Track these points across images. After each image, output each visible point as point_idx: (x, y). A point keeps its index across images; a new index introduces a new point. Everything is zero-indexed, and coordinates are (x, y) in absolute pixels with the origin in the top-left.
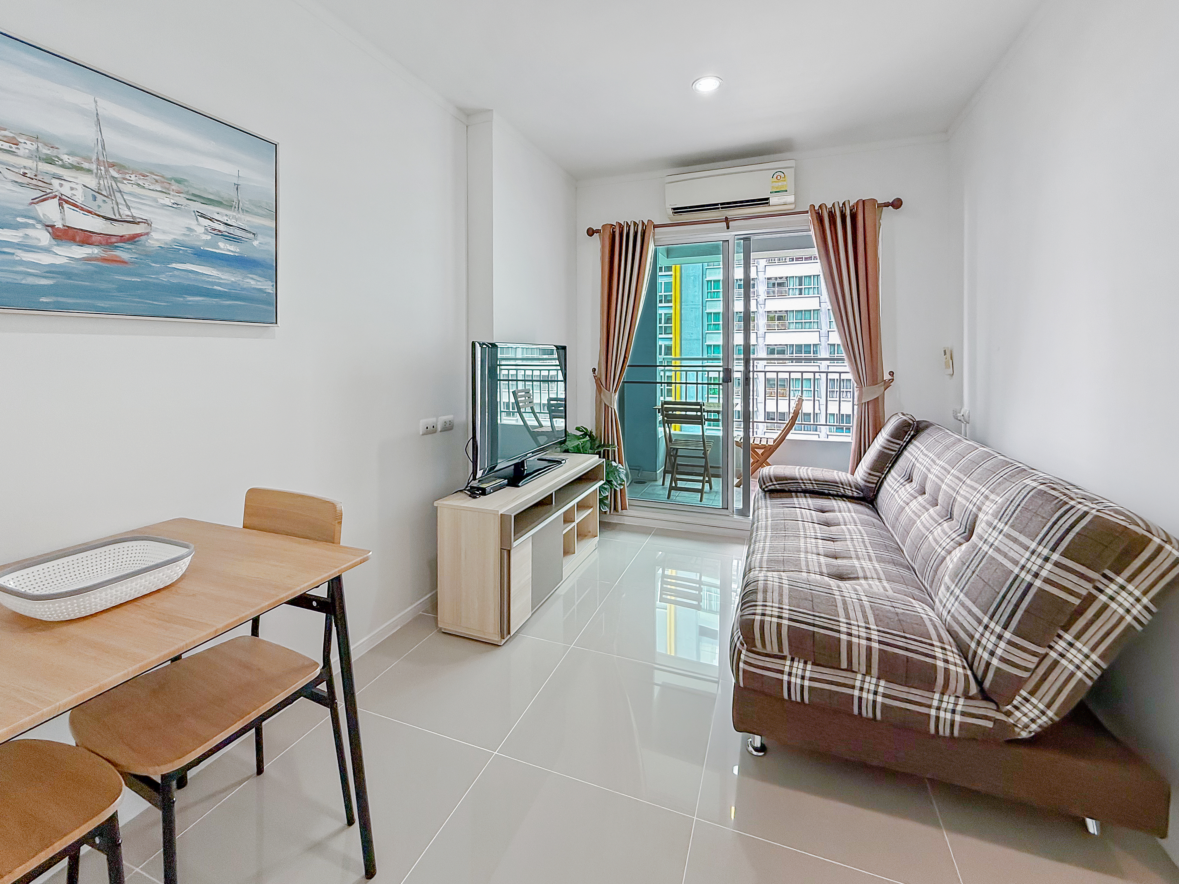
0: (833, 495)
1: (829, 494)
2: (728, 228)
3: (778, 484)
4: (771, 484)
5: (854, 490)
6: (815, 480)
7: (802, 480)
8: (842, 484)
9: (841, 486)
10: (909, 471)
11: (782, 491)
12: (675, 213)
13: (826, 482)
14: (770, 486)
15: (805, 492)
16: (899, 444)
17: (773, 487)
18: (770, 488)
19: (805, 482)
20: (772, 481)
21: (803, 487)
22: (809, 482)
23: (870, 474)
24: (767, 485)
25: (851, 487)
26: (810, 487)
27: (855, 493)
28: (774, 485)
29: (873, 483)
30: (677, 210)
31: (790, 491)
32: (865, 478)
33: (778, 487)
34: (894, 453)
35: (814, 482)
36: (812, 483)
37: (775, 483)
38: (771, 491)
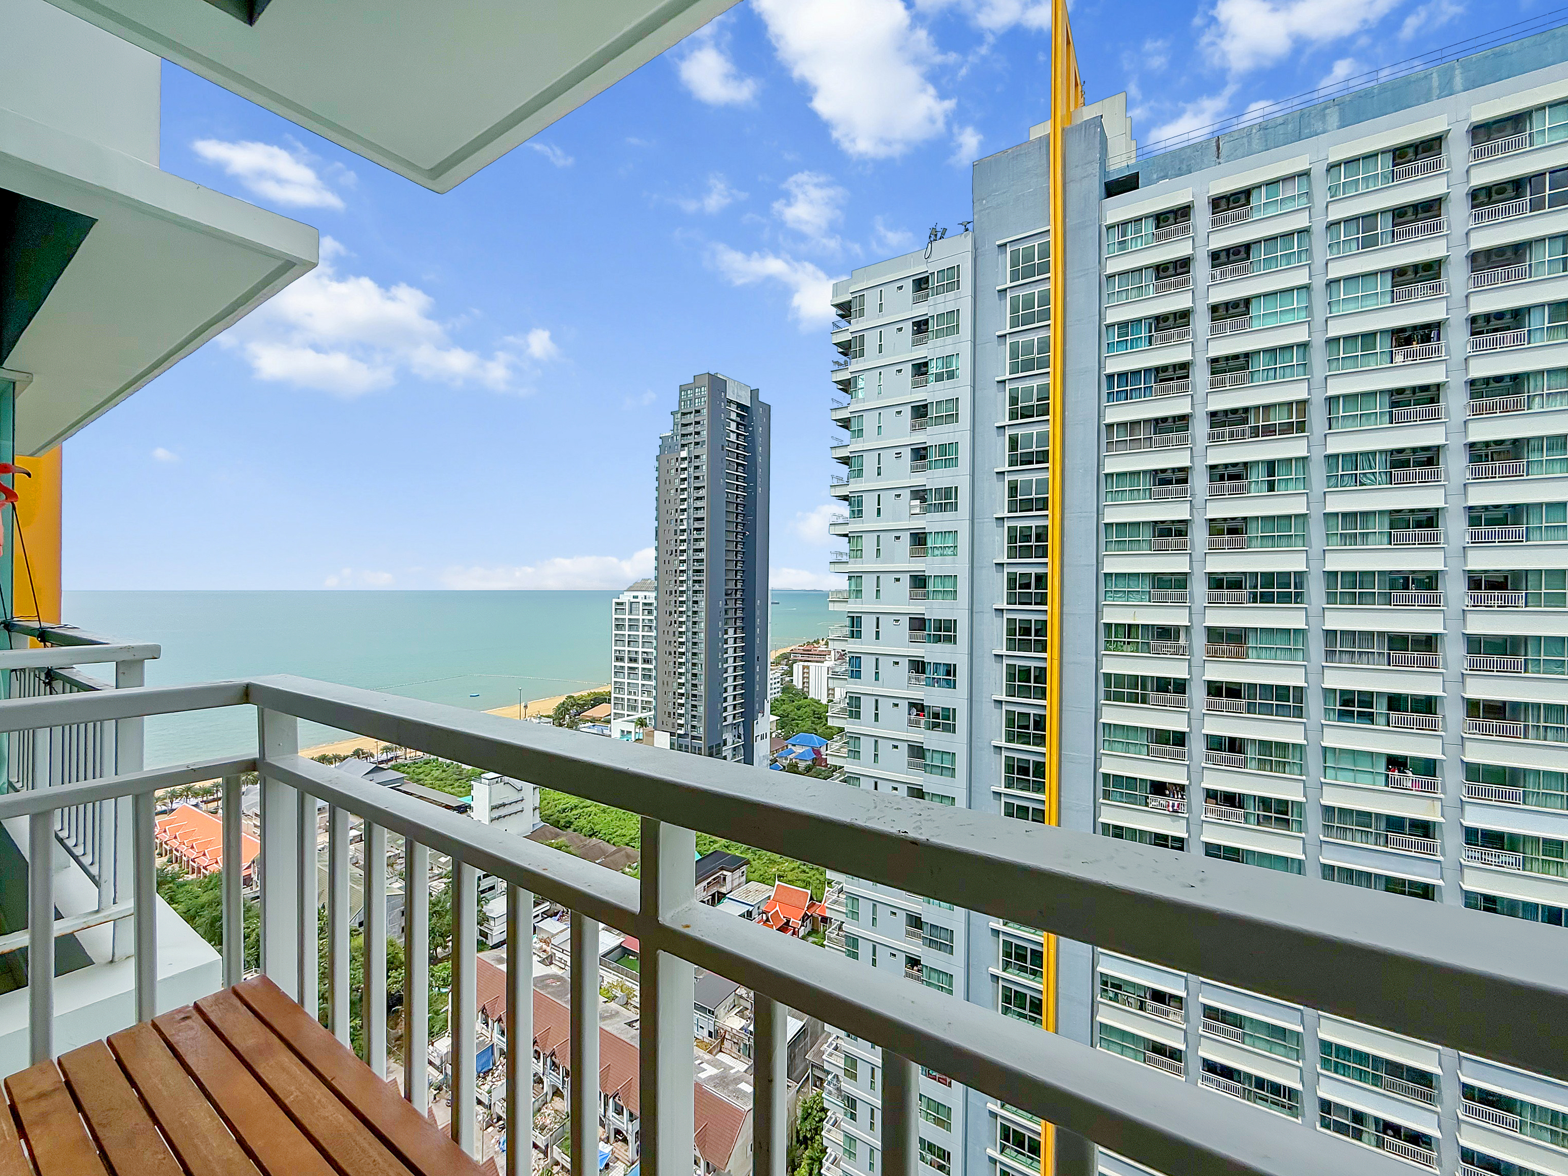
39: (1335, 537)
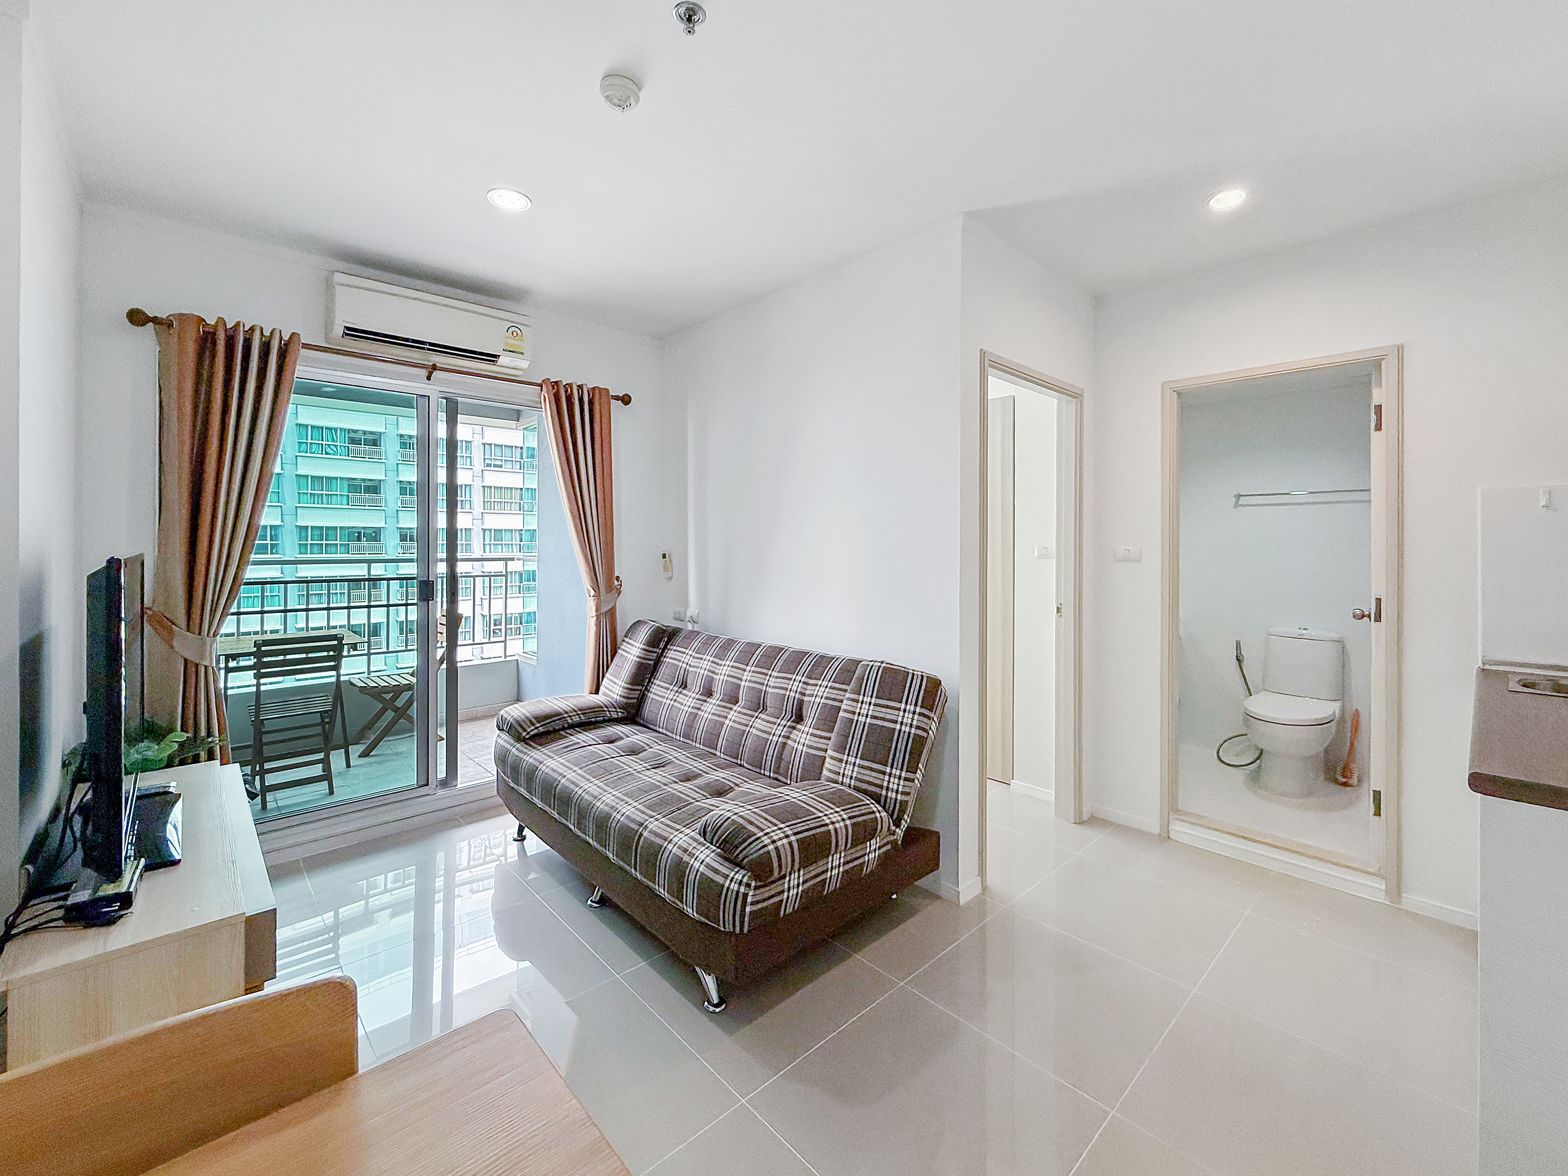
0: (601, 722)
1: (597, 722)
2: (429, 378)
3: (541, 726)
4: (533, 728)
5: (618, 710)
6: (580, 710)
7: (567, 713)
8: (607, 707)
9: (606, 709)
10: (681, 677)
11: (547, 733)
12: (347, 335)
13: (591, 708)
14: (532, 730)
15: (572, 726)
16: (655, 652)
17: (536, 731)
18: (532, 733)
19: (571, 714)
20: (533, 724)
21: (570, 721)
22: (574, 713)
23: (631, 689)
24: (529, 730)
25: (615, 708)
26: (576, 719)
27: (620, 714)
28: (537, 728)
29: (634, 698)
30: (351, 332)
31: (556, 731)
32: (626, 695)
33: (541, 729)
34: (652, 662)
35: (579, 713)
36: (578, 714)
37: (538, 725)
38: (534, 738)
39: (305, 496)
